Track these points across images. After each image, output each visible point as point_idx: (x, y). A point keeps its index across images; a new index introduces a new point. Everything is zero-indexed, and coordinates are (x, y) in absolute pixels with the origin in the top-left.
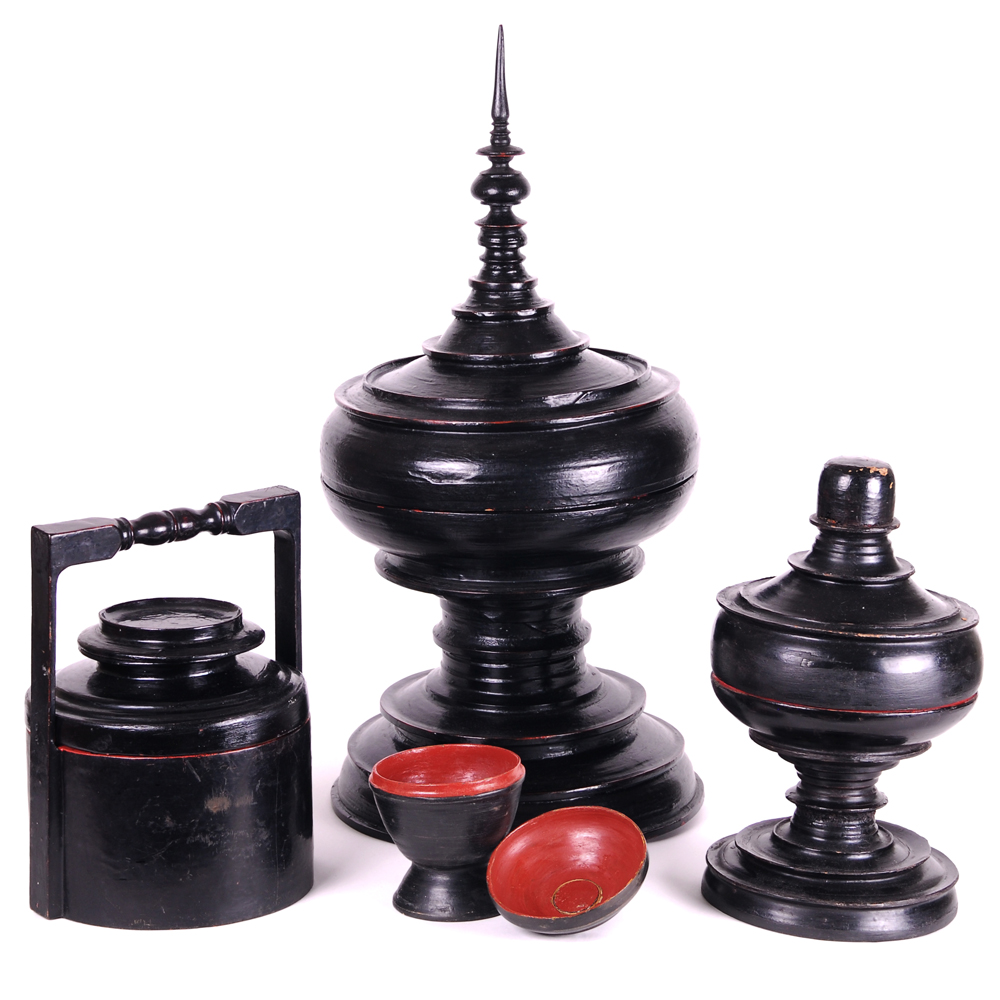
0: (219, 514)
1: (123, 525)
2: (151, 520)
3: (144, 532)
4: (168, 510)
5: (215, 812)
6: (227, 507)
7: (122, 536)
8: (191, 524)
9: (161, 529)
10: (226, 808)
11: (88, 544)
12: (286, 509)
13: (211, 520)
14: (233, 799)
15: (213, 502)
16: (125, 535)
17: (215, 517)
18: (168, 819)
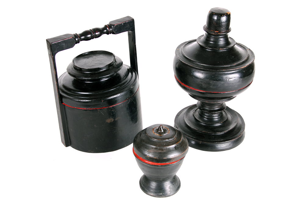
0: (108, 29)
1: (76, 36)
2: (85, 33)
3: (83, 37)
4: (91, 29)
5: (109, 122)
6: (110, 26)
7: (75, 40)
8: (99, 33)
9: (89, 36)
10: (112, 121)
11: (64, 44)
12: (130, 25)
13: (105, 31)
14: (114, 119)
15: (106, 24)
16: (77, 39)
17: (107, 29)
18: (95, 125)
